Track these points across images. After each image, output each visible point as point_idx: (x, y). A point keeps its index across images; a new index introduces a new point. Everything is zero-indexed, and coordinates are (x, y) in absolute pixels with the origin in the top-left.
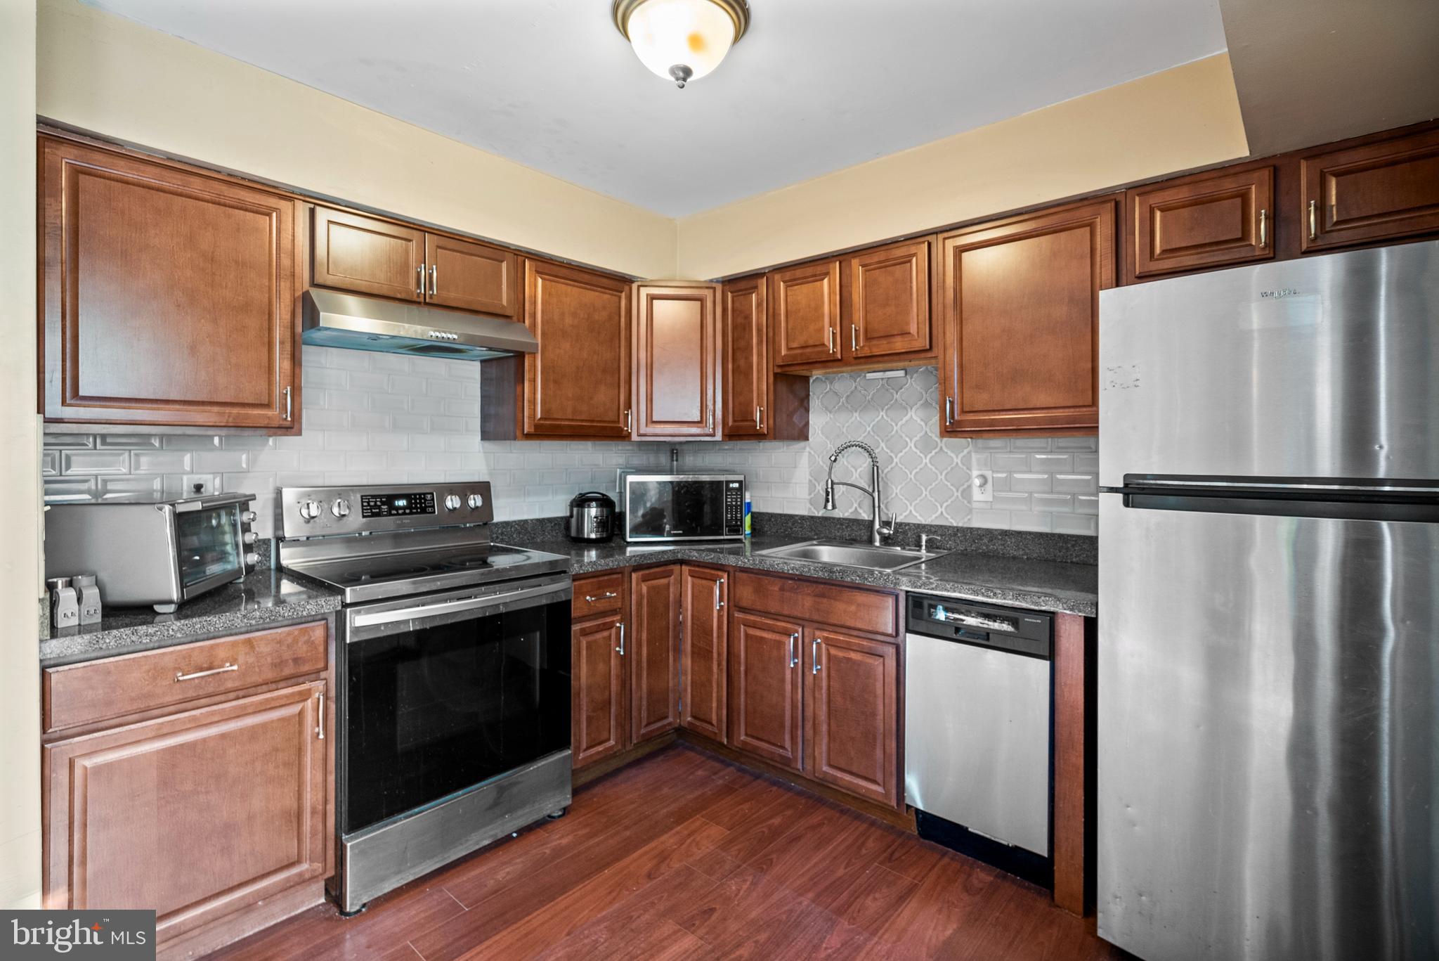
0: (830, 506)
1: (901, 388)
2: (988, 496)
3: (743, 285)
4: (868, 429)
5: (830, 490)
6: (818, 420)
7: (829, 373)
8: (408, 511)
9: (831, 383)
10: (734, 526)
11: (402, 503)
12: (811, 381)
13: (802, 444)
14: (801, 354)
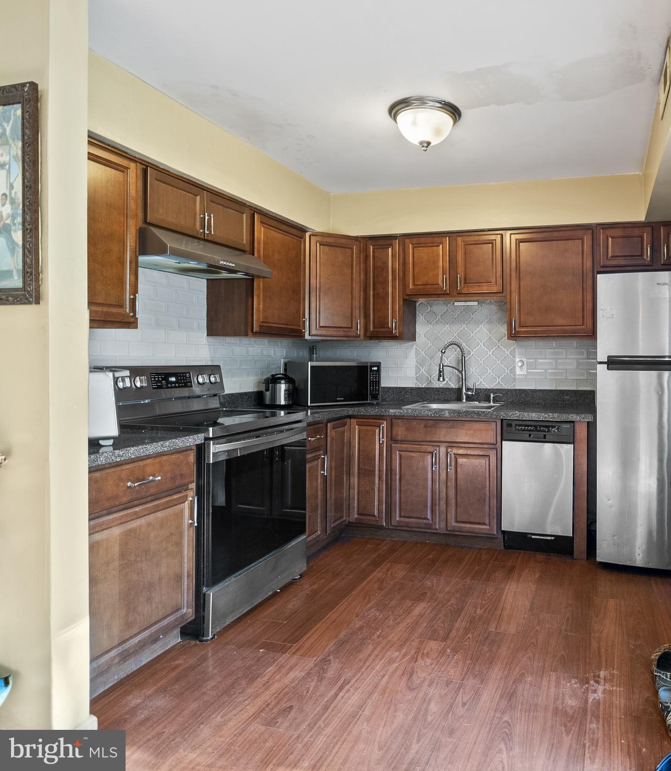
0: (441, 379)
1: (475, 312)
2: (524, 372)
3: (381, 242)
4: (455, 335)
5: (441, 370)
6: (422, 329)
7: (430, 300)
8: (177, 385)
9: (431, 306)
10: (374, 394)
11: (173, 379)
12: (417, 305)
13: (411, 343)
14: (424, 289)
